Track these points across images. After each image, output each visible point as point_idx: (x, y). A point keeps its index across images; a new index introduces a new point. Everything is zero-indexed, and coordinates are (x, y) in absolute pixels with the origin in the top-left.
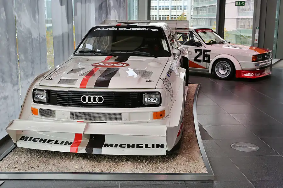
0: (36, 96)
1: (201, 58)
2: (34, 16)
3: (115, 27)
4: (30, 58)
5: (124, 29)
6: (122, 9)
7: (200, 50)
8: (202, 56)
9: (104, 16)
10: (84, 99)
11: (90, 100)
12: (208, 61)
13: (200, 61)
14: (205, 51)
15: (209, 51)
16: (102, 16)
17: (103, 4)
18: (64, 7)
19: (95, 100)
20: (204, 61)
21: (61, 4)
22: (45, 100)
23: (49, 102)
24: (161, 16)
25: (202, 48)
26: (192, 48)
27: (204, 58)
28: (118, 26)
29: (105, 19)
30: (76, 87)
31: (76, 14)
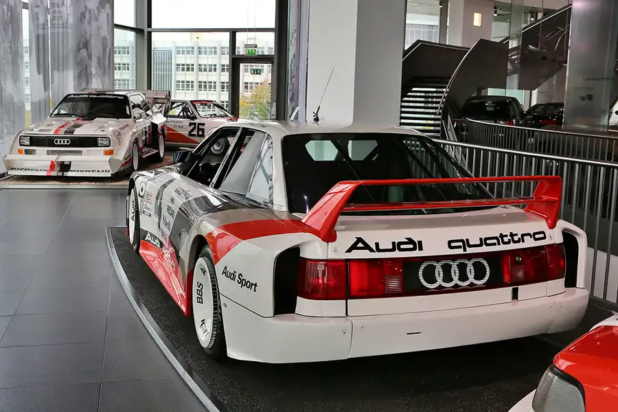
0: (22, 141)
1: (195, 132)
2: (15, 83)
3: (87, 94)
4: (12, 118)
5: (95, 96)
6: (107, 77)
7: (195, 124)
8: (196, 130)
9: (83, 84)
10: (57, 142)
11: (60, 142)
12: (203, 136)
13: (194, 135)
14: (199, 124)
15: (203, 124)
16: (81, 85)
17: (83, 72)
18: (41, 76)
19: (64, 142)
20: (199, 135)
21: (39, 74)
22: (29, 144)
23: (31, 145)
24: (203, 84)
25: (197, 121)
26: (186, 122)
27: (198, 133)
28: (89, 94)
29: (85, 87)
30: (51, 133)
31: (53, 82)
